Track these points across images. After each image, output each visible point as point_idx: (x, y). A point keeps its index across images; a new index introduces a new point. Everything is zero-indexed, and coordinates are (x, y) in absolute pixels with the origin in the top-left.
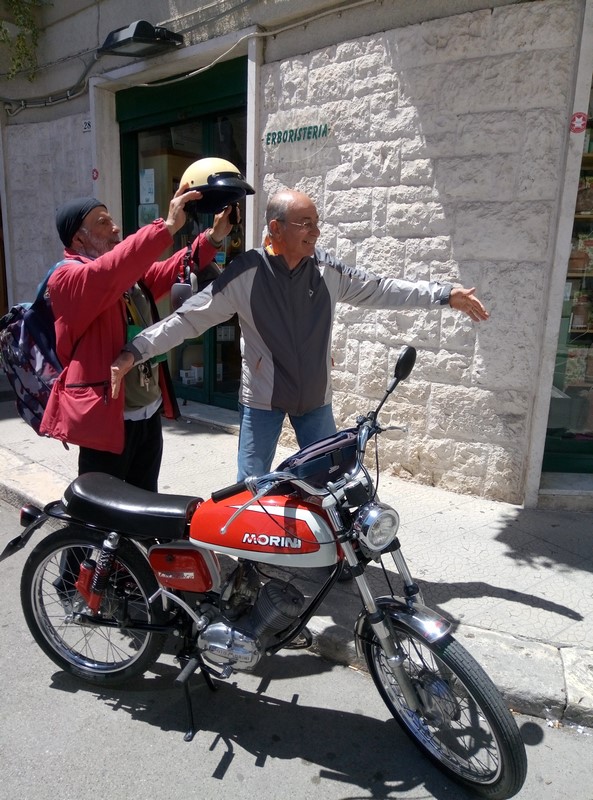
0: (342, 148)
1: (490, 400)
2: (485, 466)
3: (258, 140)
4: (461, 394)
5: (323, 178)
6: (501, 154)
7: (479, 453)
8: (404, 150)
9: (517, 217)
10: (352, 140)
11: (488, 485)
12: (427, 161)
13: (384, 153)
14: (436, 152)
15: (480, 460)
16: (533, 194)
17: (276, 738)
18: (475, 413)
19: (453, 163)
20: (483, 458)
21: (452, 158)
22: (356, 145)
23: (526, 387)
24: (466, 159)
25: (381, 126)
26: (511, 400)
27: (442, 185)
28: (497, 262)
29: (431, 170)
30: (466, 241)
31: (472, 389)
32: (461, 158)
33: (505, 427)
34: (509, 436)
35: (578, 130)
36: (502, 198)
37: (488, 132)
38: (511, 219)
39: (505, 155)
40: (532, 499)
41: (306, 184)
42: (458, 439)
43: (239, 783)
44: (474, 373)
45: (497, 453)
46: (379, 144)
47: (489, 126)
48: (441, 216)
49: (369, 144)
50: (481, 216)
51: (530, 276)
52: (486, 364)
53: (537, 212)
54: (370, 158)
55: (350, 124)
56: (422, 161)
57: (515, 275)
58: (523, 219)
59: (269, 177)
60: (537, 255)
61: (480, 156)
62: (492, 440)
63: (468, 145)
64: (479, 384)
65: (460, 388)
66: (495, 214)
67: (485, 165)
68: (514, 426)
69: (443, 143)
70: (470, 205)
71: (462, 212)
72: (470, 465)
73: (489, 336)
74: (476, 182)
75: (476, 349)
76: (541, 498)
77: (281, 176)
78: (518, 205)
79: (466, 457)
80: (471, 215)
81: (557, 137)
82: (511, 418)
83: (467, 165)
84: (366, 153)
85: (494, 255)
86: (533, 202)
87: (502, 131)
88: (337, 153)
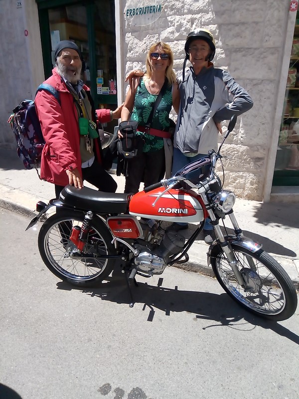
0: (169, 18)
1: (247, 151)
2: (245, 184)
3: (122, 14)
4: (233, 148)
5: (159, 36)
6: (254, 22)
7: (242, 177)
8: (203, 20)
9: (262, 56)
10: (175, 14)
11: (246, 193)
12: (216, 26)
13: (192, 21)
14: (220, 21)
15: (242, 181)
16: (270, 44)
17: (172, 304)
18: (240, 158)
19: (229, 27)
20: (244, 179)
21: (229, 24)
22: (177, 16)
23: (265, 144)
24: (237, 25)
25: (190, 6)
26: (258, 150)
27: (224, 39)
28: (252, 80)
29: (218, 31)
30: (236, 69)
31: (239, 145)
32: (233, 24)
33: (255, 164)
34: (257, 169)
35: (293, 10)
36: (255, 46)
37: (248, 10)
38: (259, 57)
39: (257, 23)
40: (267, 198)
41: (149, 39)
42: (232, 171)
43: (160, 323)
44: (240, 137)
45: (250, 177)
46: (189, 17)
47: (248, 7)
48: (223, 56)
49: (184, 17)
50: (244, 56)
51: (268, 87)
52: (246, 133)
53: (273, 54)
54: (185, 24)
55: (173, 5)
56: (213, 26)
57: (261, 87)
58: (265, 57)
59: (128, 35)
60: (272, 76)
61: (243, 24)
62: (248, 171)
63: (238, 17)
64: (242, 143)
65: (232, 146)
66: (251, 55)
67: (247, 28)
68: (259, 163)
69: (224, 16)
70: (238, 50)
71: (234, 54)
72: (237, 184)
73: (247, 118)
74: (241, 37)
75: (241, 125)
76: (272, 197)
77: (136, 34)
78: (263, 50)
79: (235, 180)
80: (239, 55)
81: (282, 14)
82: (258, 159)
83: (237, 28)
84: (183, 21)
85: (250, 76)
86: (270, 48)
87: (255, 10)
88: (166, 22)
